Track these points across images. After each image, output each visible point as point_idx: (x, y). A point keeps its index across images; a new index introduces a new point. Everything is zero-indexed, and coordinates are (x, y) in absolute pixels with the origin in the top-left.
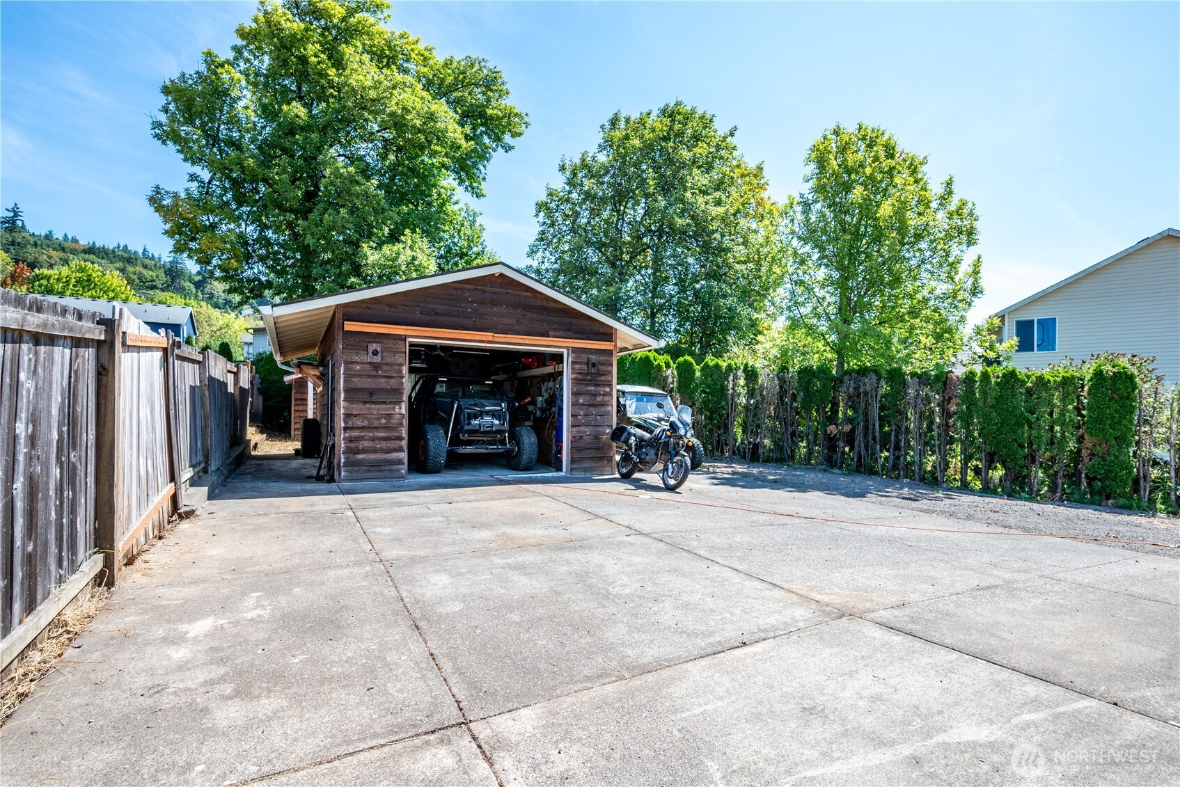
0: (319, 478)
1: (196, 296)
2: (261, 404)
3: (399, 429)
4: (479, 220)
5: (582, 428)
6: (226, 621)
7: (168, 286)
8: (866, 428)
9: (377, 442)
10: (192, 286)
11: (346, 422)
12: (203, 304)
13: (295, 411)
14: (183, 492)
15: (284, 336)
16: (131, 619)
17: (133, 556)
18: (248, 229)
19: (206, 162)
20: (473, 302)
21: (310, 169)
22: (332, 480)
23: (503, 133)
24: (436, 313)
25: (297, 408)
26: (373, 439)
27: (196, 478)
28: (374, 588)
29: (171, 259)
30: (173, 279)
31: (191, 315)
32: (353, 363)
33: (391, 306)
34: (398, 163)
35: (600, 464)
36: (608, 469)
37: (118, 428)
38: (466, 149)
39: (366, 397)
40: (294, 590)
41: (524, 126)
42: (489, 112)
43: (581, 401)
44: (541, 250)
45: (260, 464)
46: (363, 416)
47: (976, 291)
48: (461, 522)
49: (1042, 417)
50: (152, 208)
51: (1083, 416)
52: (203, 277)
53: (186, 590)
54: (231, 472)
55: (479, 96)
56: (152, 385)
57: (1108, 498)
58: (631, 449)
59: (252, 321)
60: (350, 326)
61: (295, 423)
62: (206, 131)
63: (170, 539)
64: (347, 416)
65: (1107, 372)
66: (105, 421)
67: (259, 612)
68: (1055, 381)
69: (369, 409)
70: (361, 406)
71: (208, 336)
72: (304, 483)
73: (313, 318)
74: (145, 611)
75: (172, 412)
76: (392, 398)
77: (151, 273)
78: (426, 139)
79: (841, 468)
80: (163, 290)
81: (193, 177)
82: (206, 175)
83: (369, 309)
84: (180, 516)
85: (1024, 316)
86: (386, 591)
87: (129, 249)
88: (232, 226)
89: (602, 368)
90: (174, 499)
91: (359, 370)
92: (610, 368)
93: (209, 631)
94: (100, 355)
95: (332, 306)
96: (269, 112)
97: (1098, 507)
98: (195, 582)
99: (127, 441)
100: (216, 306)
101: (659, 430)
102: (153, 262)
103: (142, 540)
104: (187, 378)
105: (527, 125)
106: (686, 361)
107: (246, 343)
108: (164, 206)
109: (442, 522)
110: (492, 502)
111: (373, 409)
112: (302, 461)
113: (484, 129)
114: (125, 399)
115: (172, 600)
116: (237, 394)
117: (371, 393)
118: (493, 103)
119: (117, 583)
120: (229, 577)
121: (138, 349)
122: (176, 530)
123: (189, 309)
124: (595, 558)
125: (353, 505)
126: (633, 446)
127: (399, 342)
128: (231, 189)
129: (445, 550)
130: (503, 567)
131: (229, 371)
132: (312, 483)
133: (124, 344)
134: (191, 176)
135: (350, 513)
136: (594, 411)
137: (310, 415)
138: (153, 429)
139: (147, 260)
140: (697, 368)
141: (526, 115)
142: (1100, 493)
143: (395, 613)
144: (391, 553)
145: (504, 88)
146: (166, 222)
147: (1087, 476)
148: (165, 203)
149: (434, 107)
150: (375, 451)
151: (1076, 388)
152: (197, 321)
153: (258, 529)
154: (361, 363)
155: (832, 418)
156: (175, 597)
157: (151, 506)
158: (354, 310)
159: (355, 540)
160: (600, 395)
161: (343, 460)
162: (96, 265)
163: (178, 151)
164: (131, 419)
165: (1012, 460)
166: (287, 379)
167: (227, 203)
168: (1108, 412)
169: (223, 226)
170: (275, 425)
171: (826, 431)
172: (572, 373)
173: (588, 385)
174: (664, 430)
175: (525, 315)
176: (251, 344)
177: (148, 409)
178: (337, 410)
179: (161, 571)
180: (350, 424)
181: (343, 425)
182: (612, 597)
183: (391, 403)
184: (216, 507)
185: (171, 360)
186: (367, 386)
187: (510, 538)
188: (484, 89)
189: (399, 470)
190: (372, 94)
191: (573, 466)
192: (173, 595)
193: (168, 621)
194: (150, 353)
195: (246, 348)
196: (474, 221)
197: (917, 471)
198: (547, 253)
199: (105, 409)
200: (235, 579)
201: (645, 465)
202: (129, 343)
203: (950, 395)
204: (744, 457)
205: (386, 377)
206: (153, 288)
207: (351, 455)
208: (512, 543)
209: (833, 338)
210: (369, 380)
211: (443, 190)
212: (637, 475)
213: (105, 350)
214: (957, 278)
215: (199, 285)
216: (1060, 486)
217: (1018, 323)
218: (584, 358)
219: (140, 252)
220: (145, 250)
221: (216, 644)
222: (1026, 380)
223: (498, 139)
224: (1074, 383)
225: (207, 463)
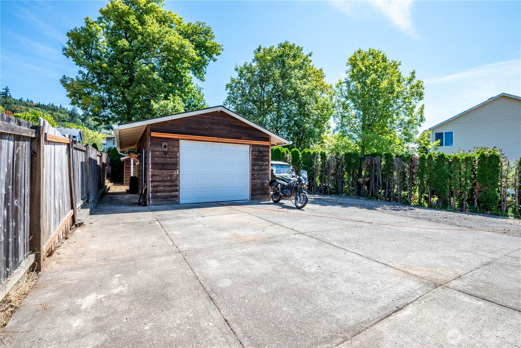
0: (139, 204)
1: (82, 125)
2: (110, 170)
3: (176, 181)
4: (202, 91)
5: (256, 181)
6: (103, 296)
7: (70, 120)
8: (376, 179)
9: (166, 187)
10: (80, 121)
11: (152, 178)
12: (85, 128)
13: (126, 173)
14: (77, 213)
15: (123, 139)
16: (49, 295)
17: (52, 251)
18: (104, 94)
19: (86, 65)
20: (208, 124)
21: (130, 68)
22: (145, 205)
23: (213, 53)
24: (192, 129)
25: (126, 171)
26: (164, 186)
27: (83, 205)
28: (181, 270)
29: (72, 109)
30: (73, 118)
31: (80, 132)
32: (155, 151)
33: (172, 125)
34: (168, 67)
35: (264, 196)
36: (268, 198)
37: (43, 185)
38: (197, 60)
39: (161, 167)
40: (139, 272)
41: (221, 50)
42: (207, 44)
43: (256, 168)
44: (228, 104)
45: (111, 197)
46: (160, 176)
47: (422, 120)
48: (212, 227)
49: (456, 174)
50: (62, 85)
51: (475, 174)
52: (85, 116)
53: (80, 273)
54: (99, 201)
55: (202, 38)
56: (62, 162)
57: (487, 210)
58: (278, 190)
59: (105, 135)
60: (153, 134)
61: (125, 178)
62: (86, 52)
63: (71, 239)
64: (153, 176)
65: (487, 155)
66: (35, 182)
67: (120, 288)
68: (462, 159)
69: (162, 172)
70: (159, 171)
71: (87, 141)
72: (133, 206)
73: (136, 131)
74: (57, 289)
75: (72, 175)
76: (173, 167)
77: (63, 115)
78: (180, 56)
79: (364, 197)
80: (68, 122)
81: (80, 72)
82: (86, 71)
83: (162, 126)
84: (76, 226)
85: (439, 131)
86: (187, 272)
87: (54, 105)
88: (97, 93)
89: (265, 153)
90: (73, 217)
91: (158, 155)
92: (268, 153)
93: (94, 304)
94: (32, 146)
95: (145, 125)
96: (112, 44)
97: (483, 214)
98: (84, 268)
99: (48, 191)
100: (91, 129)
101: (293, 181)
102: (64, 111)
103: (57, 240)
104: (79, 158)
105: (223, 50)
106: (295, 150)
107: (103, 144)
108: (67, 84)
109: (203, 227)
110: (223, 216)
111: (164, 172)
112: (130, 195)
113: (204, 52)
114: (47, 169)
115: (72, 280)
116: (101, 165)
117: (163, 165)
118: (208, 41)
119: (42, 269)
120: (102, 263)
121: (55, 143)
122: (74, 233)
123: (79, 130)
124: (287, 248)
125: (158, 218)
126: (280, 188)
127: (176, 142)
128: (97, 77)
129: (210, 244)
130: (243, 255)
131: (98, 156)
132: (137, 206)
133: (46, 139)
134: (79, 71)
135: (157, 223)
136: (261, 172)
137: (132, 175)
138: (63, 184)
139: (62, 110)
140: (300, 153)
141: (222, 45)
142: (483, 208)
143: (196, 288)
144: (184, 247)
145: (213, 35)
146: (68, 91)
147: (477, 201)
148: (68, 83)
149: (184, 42)
150: (165, 191)
151: (472, 162)
152: (83, 135)
153: (114, 232)
154: (158, 151)
155: (360, 175)
156: (73, 278)
157: (62, 223)
158: (155, 127)
159: (163, 239)
160: (264, 165)
161: (151, 196)
162: (40, 112)
163: (74, 60)
164: (50, 179)
165: (443, 193)
166: (122, 159)
167: (95, 84)
168: (487, 172)
169: (93, 93)
170: (117, 179)
171: (358, 181)
172: (252, 156)
173: (259, 161)
174: (295, 181)
175: (231, 130)
176: (105, 144)
177: (60, 174)
178: (148, 173)
179: (66, 260)
180: (154, 179)
181: (151, 180)
182: (307, 274)
183: (172, 169)
184: (93, 220)
185: (71, 150)
186: (162, 162)
187: (239, 237)
188: (204, 35)
189: (176, 200)
190: (157, 36)
191: (252, 198)
192: (74, 276)
193: (70, 296)
194: (61, 146)
195: (103, 146)
196: (200, 92)
197: (399, 198)
198: (231, 105)
199: (36, 174)
200: (106, 265)
201: (286, 196)
202: (48, 139)
203: (414, 165)
204: (321, 192)
205: (170, 158)
206: (64, 121)
207: (154, 194)
208: (241, 240)
209: (359, 140)
210: (162, 159)
211: (187, 79)
212: (281, 201)
213: (35, 143)
214: (413, 114)
215: (83, 120)
216: (465, 205)
217: (436, 134)
218: (257, 149)
219: (59, 106)
220: (61, 106)
221: (98, 314)
222: (449, 158)
223: (211, 56)
224: (471, 160)
225: (88, 198)
